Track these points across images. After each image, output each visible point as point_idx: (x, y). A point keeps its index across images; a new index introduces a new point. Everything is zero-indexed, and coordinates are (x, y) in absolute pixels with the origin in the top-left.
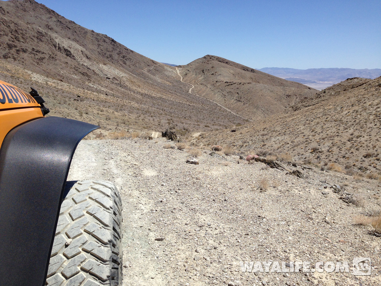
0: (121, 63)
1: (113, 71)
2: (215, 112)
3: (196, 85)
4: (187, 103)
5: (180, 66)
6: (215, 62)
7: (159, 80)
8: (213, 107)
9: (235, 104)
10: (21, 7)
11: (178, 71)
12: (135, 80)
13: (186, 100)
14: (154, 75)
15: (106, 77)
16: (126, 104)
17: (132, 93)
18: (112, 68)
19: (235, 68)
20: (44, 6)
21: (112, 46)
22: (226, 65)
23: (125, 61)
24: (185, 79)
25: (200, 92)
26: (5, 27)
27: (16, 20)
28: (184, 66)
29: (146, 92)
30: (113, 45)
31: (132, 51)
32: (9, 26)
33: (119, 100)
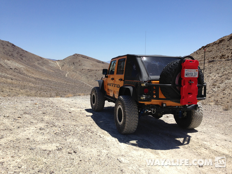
0: (19, 59)
1: (15, 64)
3: (70, 72)
4: (65, 83)
5: (58, 61)
6: (81, 58)
7: (46, 69)
11: (58, 63)
13: (64, 81)
14: (42, 66)
15: (10, 68)
16: (26, 85)
18: (14, 62)
19: (93, 61)
21: (12, 48)
22: (87, 59)
23: (22, 57)
24: (63, 68)
25: (73, 76)
28: (61, 61)
29: (38, 77)
30: (13, 48)
33: (21, 82)
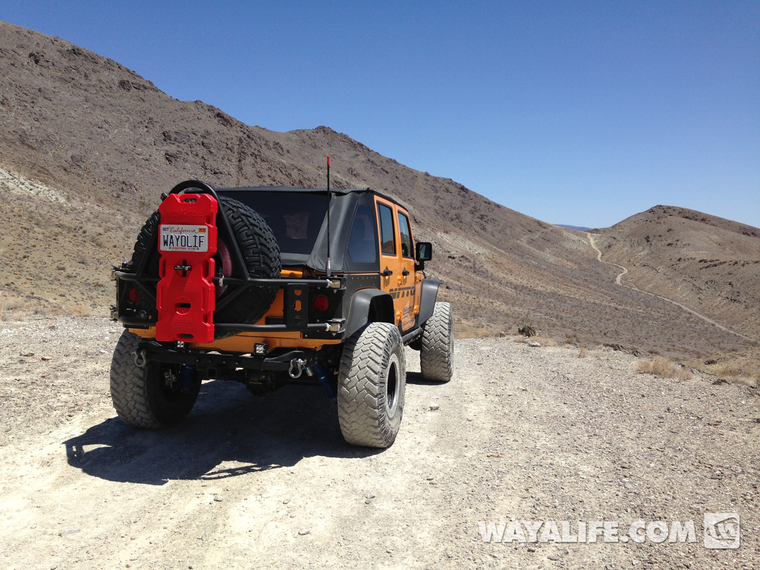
0: (477, 228)
1: (462, 244)
2: (674, 324)
3: (633, 268)
4: (612, 304)
5: (596, 231)
6: (676, 220)
7: (552, 259)
8: (672, 313)
9: (725, 308)
10: (310, 142)
11: (592, 240)
12: (504, 260)
13: (609, 299)
14: (541, 248)
15: (448, 254)
16: (483, 305)
17: (496, 285)
18: (460, 237)
19: (722, 230)
20: (345, 137)
21: (460, 198)
22: (702, 224)
23: (484, 224)
24: (607, 256)
25: (641, 282)
26: (284, 177)
27: (300, 164)
28: (605, 231)
29: (525, 282)
30: (464, 196)
31: (498, 206)
32: (290, 175)
33: (471, 297)
